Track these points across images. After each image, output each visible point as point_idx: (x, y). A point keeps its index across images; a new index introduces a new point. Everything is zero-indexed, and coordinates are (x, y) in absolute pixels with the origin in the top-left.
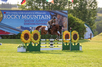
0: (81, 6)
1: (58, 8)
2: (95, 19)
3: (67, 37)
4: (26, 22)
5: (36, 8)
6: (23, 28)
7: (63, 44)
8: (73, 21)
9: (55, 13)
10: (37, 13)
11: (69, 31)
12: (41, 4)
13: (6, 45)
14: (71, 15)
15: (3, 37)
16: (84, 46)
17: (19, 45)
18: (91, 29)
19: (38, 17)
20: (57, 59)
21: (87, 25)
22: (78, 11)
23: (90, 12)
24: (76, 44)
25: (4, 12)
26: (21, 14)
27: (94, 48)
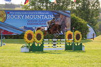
0: (84, 6)
1: (61, 8)
2: (97, 19)
3: (70, 37)
4: (29, 22)
5: (40, 8)
6: (26, 28)
7: (66, 44)
8: (76, 21)
9: (58, 13)
10: (40, 13)
11: (72, 31)
12: (45, 4)
13: (10, 45)
14: (73, 15)
15: (6, 37)
16: (86, 46)
17: (22, 45)
18: (94, 29)
19: (42, 17)
20: (60, 59)
21: (90, 25)
22: (81, 11)
23: (93, 12)
24: (79, 44)
25: (8, 12)
26: (25, 14)
27: (97, 48)
